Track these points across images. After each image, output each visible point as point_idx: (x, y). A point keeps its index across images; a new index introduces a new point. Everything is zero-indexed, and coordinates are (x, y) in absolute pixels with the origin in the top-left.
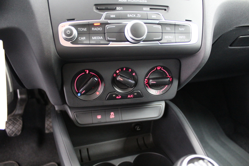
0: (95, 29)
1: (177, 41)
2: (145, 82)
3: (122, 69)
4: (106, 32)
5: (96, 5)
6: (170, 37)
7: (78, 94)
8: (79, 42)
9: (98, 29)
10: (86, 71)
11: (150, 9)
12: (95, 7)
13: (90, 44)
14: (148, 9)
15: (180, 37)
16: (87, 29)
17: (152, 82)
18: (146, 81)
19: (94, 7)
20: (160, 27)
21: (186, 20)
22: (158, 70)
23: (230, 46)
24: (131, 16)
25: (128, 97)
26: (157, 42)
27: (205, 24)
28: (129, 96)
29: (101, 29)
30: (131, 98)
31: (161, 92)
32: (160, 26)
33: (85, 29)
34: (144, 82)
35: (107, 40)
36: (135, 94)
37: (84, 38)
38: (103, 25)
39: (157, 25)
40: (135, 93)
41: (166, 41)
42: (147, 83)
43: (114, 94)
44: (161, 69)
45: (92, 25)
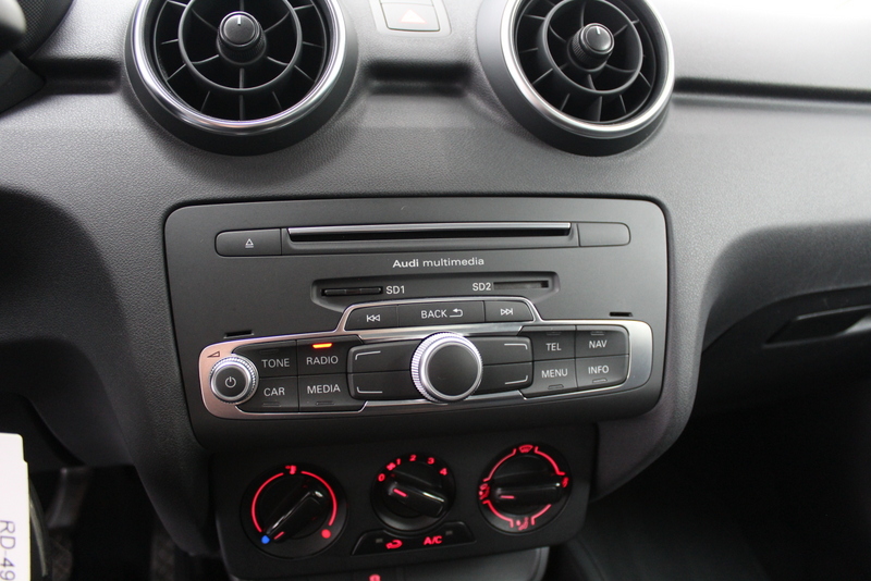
0: (317, 361)
1: (580, 385)
2: (481, 493)
3: (405, 459)
4: (350, 369)
5: (318, 282)
6: (560, 373)
7: (260, 538)
8: (265, 406)
9: (324, 360)
10: (287, 467)
11: (495, 283)
12: (318, 290)
13: (298, 410)
14: (487, 286)
15: (592, 370)
16: (290, 362)
17: (503, 497)
18: (484, 491)
19: (314, 291)
20: (525, 343)
21: (612, 314)
22: (525, 453)
23: (770, 341)
24: (431, 314)
25: (426, 543)
26: (517, 393)
27: (675, 323)
28: (428, 540)
29: (334, 360)
30: (435, 544)
31: (533, 522)
32: (528, 340)
33: (284, 363)
34: (478, 496)
35: (353, 393)
36: (449, 533)
37: (282, 391)
38: (342, 346)
39: (517, 339)
40: (449, 529)
41: (545, 389)
42: (486, 495)
43: (379, 537)
44: (532, 451)
45: (307, 349)
